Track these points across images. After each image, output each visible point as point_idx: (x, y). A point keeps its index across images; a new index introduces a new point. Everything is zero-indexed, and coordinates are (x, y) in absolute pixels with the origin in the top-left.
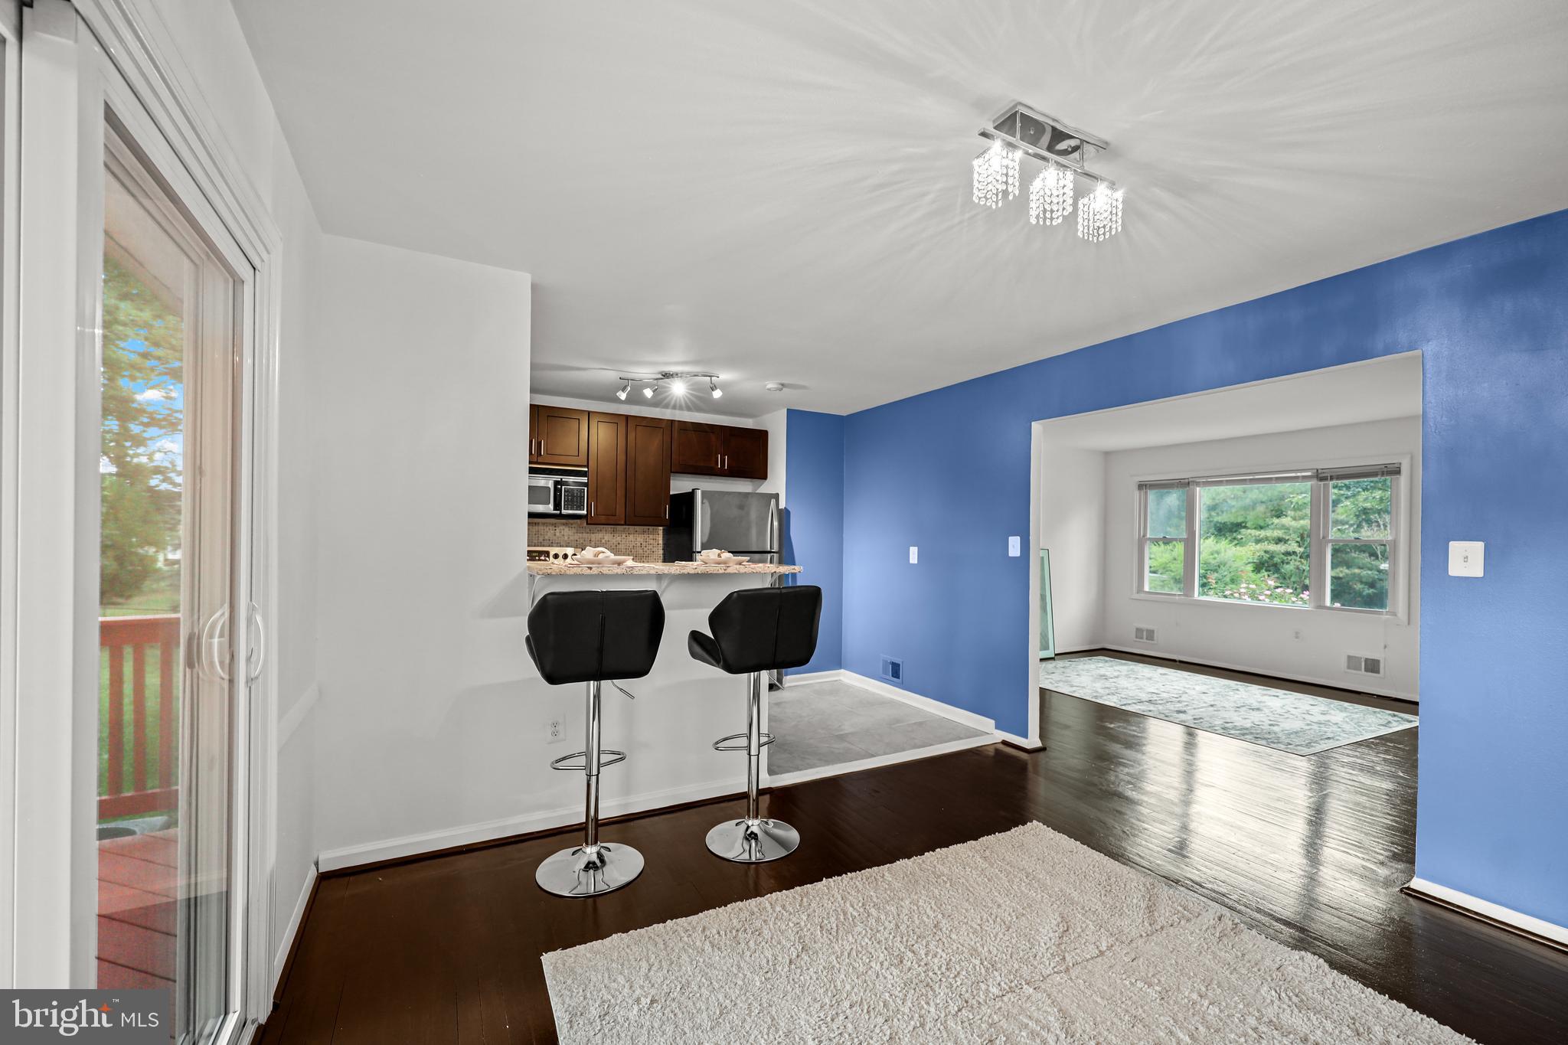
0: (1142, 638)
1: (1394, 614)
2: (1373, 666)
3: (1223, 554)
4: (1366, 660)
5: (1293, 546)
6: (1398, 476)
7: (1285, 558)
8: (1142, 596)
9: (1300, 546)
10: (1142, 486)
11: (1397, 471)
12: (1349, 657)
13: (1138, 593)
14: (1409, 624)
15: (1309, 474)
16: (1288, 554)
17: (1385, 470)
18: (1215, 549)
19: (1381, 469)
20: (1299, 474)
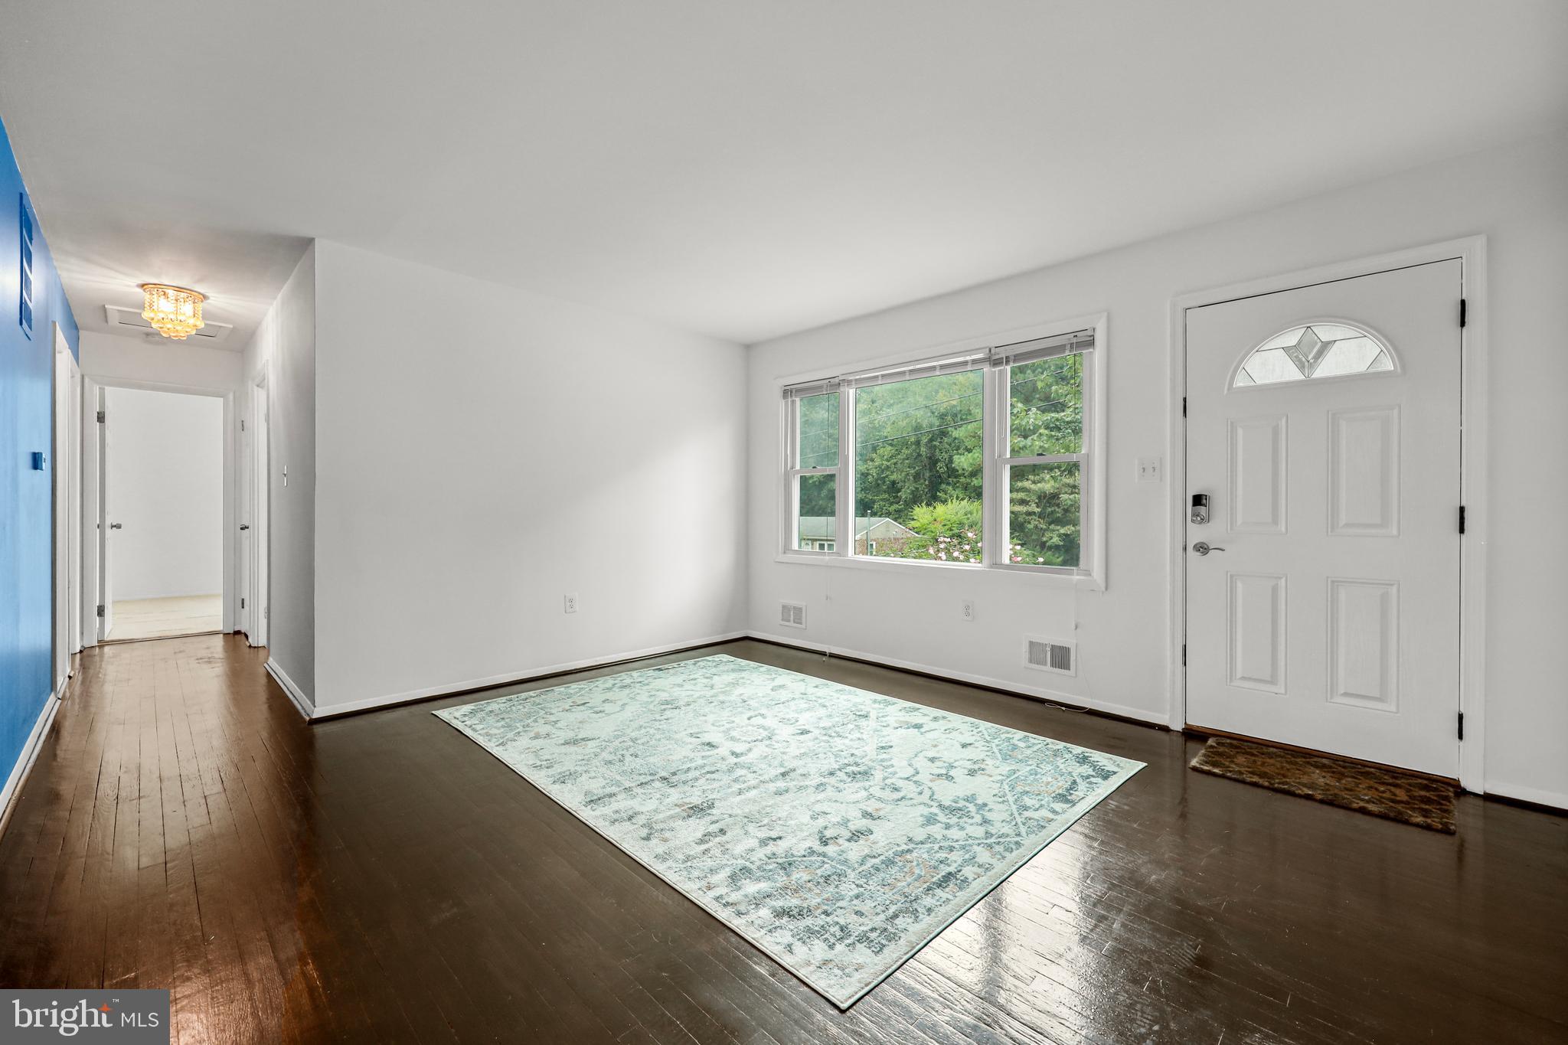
0: (789, 621)
1: (1088, 573)
2: (1061, 658)
3: (975, 515)
4: (1053, 648)
5: (1033, 508)
6: (1091, 350)
7: (1027, 518)
8: (790, 557)
9: (1037, 507)
10: (787, 392)
11: (1090, 343)
12: (1032, 644)
13: (785, 553)
14: (1106, 589)
15: (980, 356)
16: (1029, 514)
17: (1075, 340)
18: (969, 510)
19: (1069, 339)
20: (968, 358)
